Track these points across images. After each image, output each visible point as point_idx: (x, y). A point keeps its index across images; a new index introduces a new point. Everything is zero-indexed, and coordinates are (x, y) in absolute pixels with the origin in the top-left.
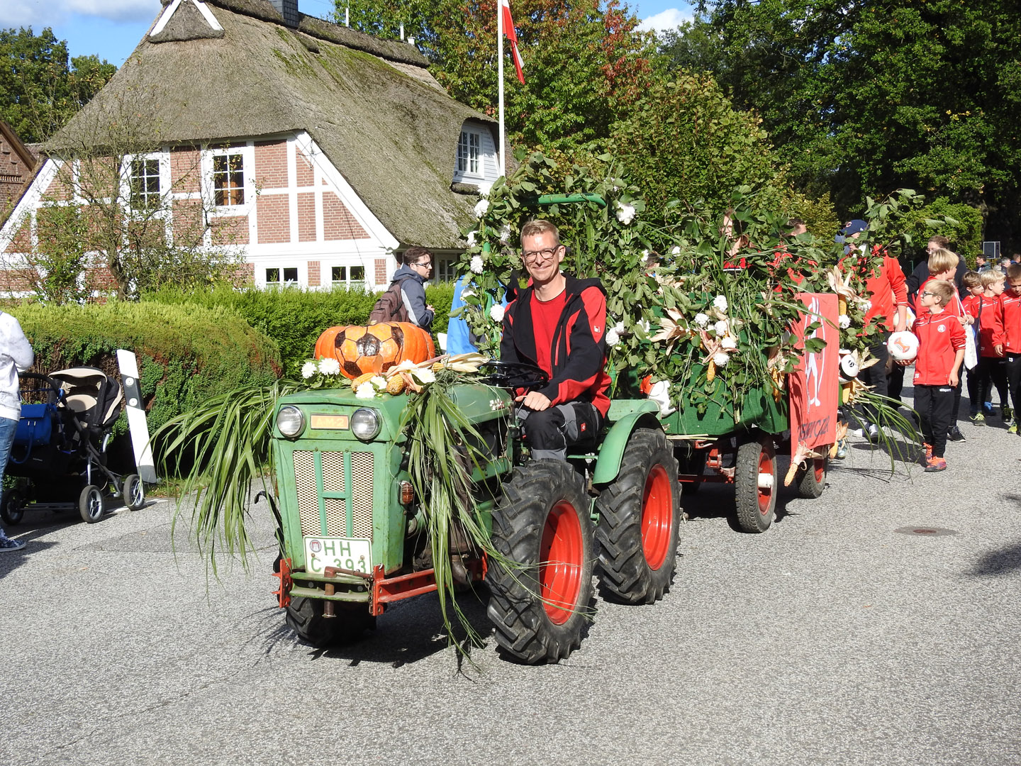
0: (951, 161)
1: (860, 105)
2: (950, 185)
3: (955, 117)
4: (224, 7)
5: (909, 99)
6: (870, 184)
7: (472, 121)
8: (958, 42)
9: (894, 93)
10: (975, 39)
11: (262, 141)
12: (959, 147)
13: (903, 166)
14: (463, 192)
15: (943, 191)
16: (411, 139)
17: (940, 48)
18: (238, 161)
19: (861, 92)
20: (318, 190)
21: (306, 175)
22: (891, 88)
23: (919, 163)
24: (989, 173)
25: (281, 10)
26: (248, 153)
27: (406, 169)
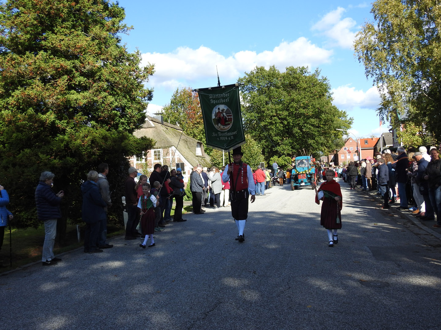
0: (285, 148)
1: (266, 137)
2: (285, 153)
3: (285, 139)
4: (153, 121)
5: (275, 136)
6: (267, 153)
7: (198, 142)
8: (286, 124)
9: (273, 134)
10: (288, 123)
11: (165, 148)
12: (286, 145)
13: (275, 149)
14: (197, 157)
15: (283, 154)
16: (187, 146)
17: (282, 125)
18: (159, 152)
19: (266, 134)
20: (176, 157)
21: (173, 154)
22: (273, 133)
23: (279, 149)
24: (292, 150)
25: (161, 121)
26: (161, 150)
27: (188, 152)
